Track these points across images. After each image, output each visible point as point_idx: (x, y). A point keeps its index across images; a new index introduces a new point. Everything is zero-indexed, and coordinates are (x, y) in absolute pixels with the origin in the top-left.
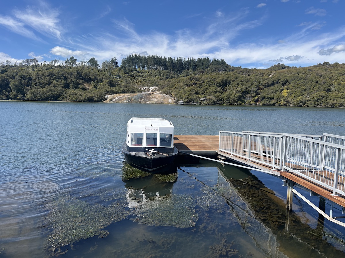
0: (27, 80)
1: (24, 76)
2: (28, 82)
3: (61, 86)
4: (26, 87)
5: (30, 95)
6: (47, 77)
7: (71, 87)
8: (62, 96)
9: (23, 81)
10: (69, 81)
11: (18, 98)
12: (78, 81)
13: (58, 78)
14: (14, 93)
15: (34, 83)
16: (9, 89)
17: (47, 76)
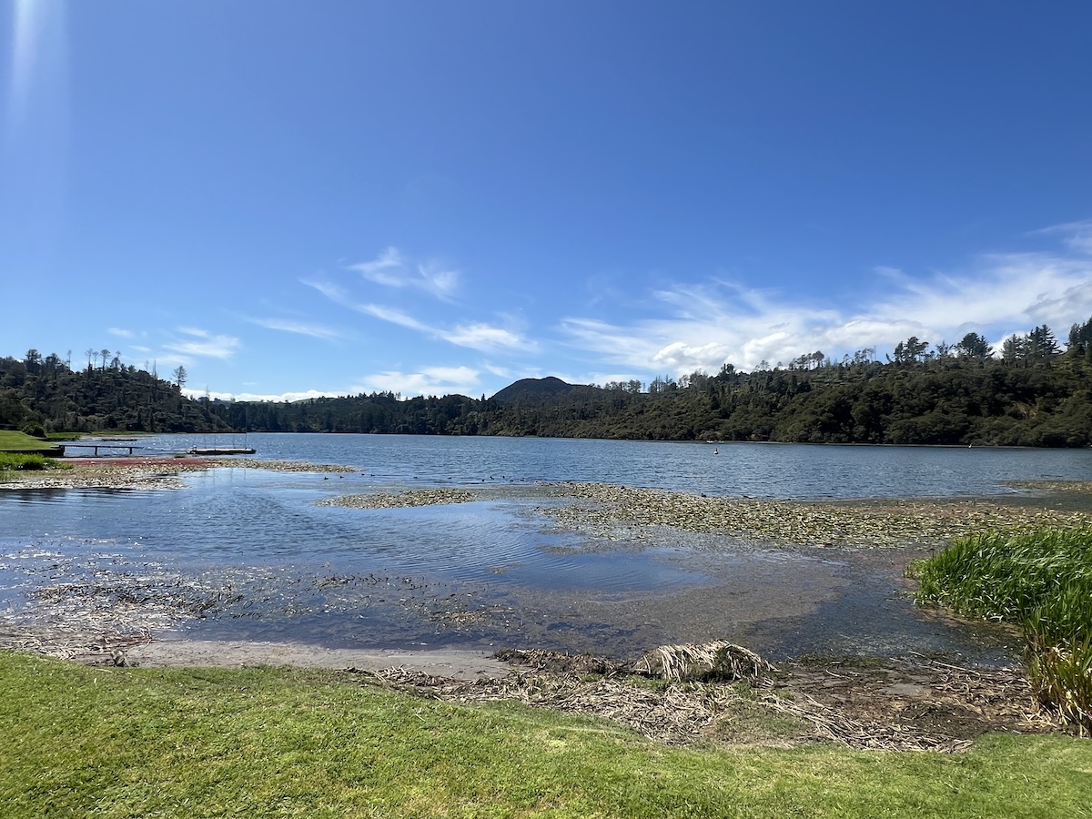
0: (883, 400)
1: (876, 394)
2: (884, 404)
3: (961, 410)
4: (883, 416)
5: (897, 433)
6: (923, 393)
7: (985, 412)
8: (970, 434)
9: (875, 404)
10: (978, 398)
11: (870, 438)
12: (998, 396)
13: (950, 394)
14: (861, 428)
15: (896, 407)
16: (850, 421)
17: (923, 390)
